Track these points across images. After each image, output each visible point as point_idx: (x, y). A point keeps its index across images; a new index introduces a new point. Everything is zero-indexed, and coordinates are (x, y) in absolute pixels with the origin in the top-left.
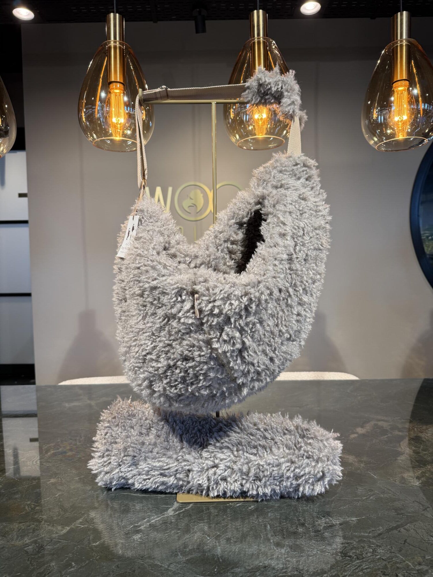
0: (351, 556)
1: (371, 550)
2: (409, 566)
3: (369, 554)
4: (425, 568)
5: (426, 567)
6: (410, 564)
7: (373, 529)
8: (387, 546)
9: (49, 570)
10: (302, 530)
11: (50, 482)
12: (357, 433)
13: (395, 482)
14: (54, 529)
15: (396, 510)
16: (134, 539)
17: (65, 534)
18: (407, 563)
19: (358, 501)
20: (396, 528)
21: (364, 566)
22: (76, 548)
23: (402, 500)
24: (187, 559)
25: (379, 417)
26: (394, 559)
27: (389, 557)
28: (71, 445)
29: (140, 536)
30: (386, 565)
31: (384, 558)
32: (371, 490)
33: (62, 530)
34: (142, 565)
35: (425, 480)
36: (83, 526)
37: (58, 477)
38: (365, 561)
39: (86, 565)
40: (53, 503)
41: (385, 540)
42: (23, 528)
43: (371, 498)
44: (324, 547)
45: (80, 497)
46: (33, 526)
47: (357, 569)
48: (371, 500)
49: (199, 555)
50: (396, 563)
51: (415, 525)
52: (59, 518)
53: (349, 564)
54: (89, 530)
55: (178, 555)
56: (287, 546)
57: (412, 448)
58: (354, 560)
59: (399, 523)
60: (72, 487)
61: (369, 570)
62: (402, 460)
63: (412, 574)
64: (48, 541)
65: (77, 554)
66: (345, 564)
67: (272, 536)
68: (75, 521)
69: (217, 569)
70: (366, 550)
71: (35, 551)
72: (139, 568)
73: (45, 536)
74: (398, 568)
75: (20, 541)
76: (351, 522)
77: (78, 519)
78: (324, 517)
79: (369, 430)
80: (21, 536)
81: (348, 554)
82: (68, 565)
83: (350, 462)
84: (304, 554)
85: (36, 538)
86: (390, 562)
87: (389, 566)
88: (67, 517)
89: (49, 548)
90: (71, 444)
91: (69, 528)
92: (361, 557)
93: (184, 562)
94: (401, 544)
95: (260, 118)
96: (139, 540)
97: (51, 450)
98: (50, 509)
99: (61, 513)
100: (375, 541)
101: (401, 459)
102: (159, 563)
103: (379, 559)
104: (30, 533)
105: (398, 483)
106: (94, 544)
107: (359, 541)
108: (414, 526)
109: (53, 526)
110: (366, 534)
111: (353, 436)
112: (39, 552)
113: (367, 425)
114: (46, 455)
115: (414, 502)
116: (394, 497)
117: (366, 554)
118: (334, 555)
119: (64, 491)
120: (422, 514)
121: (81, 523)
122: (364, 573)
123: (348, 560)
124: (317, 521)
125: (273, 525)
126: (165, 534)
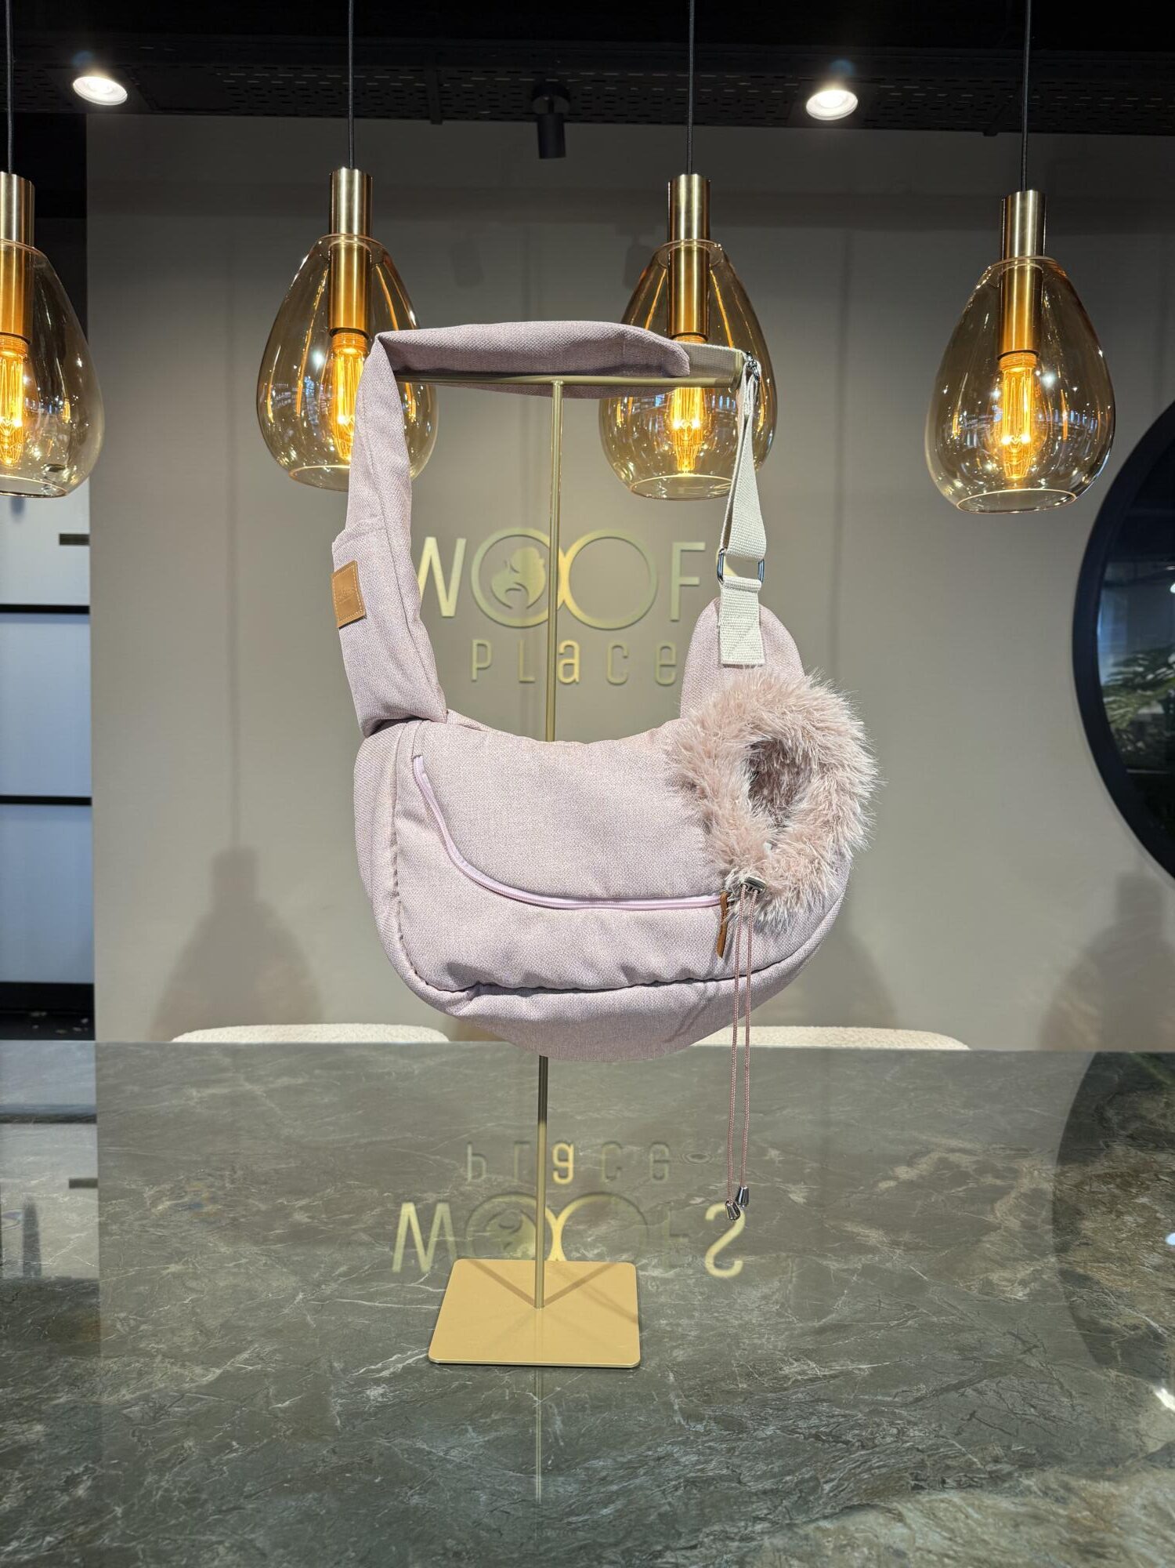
0: (849, 1441)
1: (895, 1431)
2: (974, 1463)
3: (889, 1440)
4: (1006, 1468)
5: (1009, 1466)
6: (975, 1460)
7: (905, 1388)
8: (930, 1424)
9: (182, 1454)
10: (745, 1386)
11: (169, 1271)
12: (896, 1178)
13: (970, 1289)
14: (186, 1373)
15: (961, 1349)
16: (368, 1397)
17: (211, 1385)
18: (970, 1459)
19: (879, 1328)
20: (956, 1387)
21: (875, 1462)
22: (238, 1412)
23: (978, 1330)
24: (486, 1439)
25: (954, 1143)
26: (942, 1450)
27: (930, 1445)
28: (213, 1190)
29: (380, 1390)
30: (923, 1460)
31: (920, 1447)
32: (910, 1307)
33: (204, 1376)
34: (390, 1448)
35: (1038, 1288)
36: (251, 1368)
37: (187, 1262)
38: (878, 1453)
39: (262, 1448)
40: (180, 1317)
41: (926, 1412)
42: (115, 1368)
43: (910, 1322)
44: (791, 1421)
45: (242, 1306)
46: (137, 1364)
47: (859, 1467)
48: (910, 1327)
49: (514, 1432)
50: (947, 1457)
51: (1000, 1382)
52: (196, 1349)
53: (842, 1458)
54: (265, 1375)
55: (467, 1431)
56: (710, 1418)
57: (1019, 1216)
58: (854, 1449)
59: (963, 1378)
60: (222, 1284)
61: (884, 1470)
62: (993, 1244)
63: (976, 1480)
64: (175, 1397)
65: (243, 1424)
66: (834, 1457)
67: (678, 1396)
68: (233, 1357)
69: (553, 1462)
70: (884, 1430)
71: (146, 1417)
72: (381, 1455)
73: (166, 1387)
74: (948, 1467)
75: (111, 1395)
76: (857, 1372)
77: (239, 1351)
78: (796, 1360)
79: (924, 1173)
80: (112, 1385)
81: (844, 1437)
82: (223, 1447)
83: (870, 1243)
84: (745, 1435)
85: (146, 1391)
86: (933, 1455)
87: (928, 1463)
88: (215, 1349)
89: (177, 1412)
90: (212, 1186)
91: (221, 1371)
92: (870, 1444)
93: (481, 1446)
94: (962, 1419)
95: (685, 427)
96: (380, 1399)
97: (164, 1199)
98: (173, 1331)
99: (200, 1338)
100: (904, 1413)
101: (989, 1241)
102: (425, 1446)
103: (908, 1449)
104: (134, 1378)
105: (975, 1292)
106: (280, 1405)
107: (870, 1412)
108: (997, 1384)
109: (183, 1366)
110: (889, 1399)
111: (884, 1185)
112: (155, 1419)
113: (924, 1160)
114: (153, 1210)
115: (1004, 1334)
116: (962, 1322)
117: (883, 1438)
118: (812, 1439)
119: (202, 1292)
120: (1019, 1361)
121: (246, 1362)
122: (873, 1475)
123: (841, 1449)
124: (781, 1369)
125: (682, 1375)
126: (437, 1387)
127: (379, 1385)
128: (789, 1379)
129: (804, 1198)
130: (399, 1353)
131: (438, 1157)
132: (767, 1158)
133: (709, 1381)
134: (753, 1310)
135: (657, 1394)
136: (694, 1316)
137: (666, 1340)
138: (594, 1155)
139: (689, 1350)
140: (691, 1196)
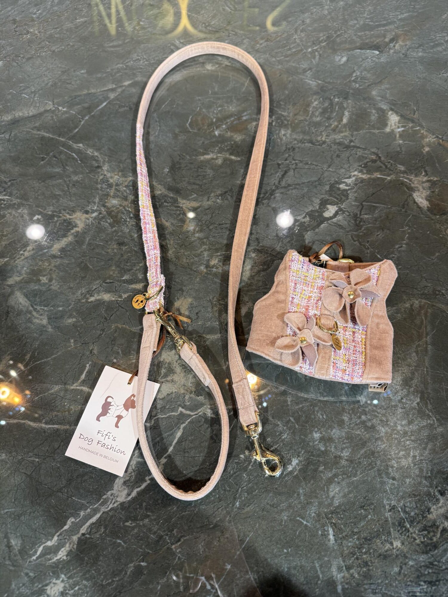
124: (429, 510)
125: (340, 529)
126: (114, 575)
127: (58, 578)
128: (438, 527)
129: (427, 200)
130: (72, 515)
131: (81, 145)
132: (388, 130)
133: (366, 539)
134: (396, 406)
135: (321, 566)
136: (343, 421)
137: (321, 468)
138: (229, 134)
139: (344, 483)
140: (324, 204)
